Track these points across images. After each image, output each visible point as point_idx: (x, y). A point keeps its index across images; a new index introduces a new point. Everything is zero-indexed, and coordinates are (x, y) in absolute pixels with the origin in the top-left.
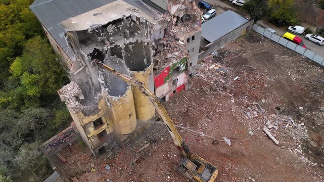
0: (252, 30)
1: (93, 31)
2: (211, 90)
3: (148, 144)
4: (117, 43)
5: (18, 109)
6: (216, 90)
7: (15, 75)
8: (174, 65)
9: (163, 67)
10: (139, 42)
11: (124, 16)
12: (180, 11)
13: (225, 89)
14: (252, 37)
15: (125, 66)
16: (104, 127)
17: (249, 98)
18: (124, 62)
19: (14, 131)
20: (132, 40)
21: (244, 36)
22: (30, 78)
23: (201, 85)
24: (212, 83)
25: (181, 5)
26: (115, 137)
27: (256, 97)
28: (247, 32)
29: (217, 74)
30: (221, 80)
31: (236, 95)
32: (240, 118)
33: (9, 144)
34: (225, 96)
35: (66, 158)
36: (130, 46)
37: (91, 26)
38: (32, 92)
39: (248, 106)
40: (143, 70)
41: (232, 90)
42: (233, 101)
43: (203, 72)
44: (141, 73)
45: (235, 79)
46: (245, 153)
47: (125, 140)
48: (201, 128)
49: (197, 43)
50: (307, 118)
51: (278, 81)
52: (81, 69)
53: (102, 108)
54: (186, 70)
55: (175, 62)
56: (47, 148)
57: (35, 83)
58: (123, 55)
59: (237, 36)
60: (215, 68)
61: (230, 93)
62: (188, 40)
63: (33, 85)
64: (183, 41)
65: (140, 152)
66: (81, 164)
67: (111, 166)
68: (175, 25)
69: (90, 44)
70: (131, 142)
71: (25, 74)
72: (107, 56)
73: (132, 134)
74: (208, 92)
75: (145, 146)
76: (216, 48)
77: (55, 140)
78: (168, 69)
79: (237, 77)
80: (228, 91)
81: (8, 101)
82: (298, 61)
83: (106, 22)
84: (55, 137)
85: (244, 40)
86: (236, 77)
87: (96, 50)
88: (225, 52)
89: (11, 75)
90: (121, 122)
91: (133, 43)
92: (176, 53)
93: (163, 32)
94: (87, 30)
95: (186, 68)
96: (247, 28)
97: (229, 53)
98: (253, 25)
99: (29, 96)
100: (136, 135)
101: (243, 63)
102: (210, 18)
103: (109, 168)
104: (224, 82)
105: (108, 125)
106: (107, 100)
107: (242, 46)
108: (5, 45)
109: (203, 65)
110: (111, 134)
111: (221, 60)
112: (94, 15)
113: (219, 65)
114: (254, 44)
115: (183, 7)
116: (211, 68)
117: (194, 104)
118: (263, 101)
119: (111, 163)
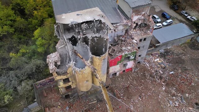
0: (196, 40)
1: (72, 25)
2: (151, 76)
3: (96, 102)
4: (87, 35)
6: (154, 77)
7: (35, 37)
8: (126, 55)
9: (117, 54)
10: (102, 37)
11: (95, 19)
12: (140, 20)
13: (161, 78)
14: (194, 45)
15: (89, 50)
16: (70, 84)
17: (177, 90)
18: (89, 48)
19: (23, 71)
20: (97, 35)
21: (188, 43)
22: (41, 42)
23: (144, 71)
24: (153, 71)
25: (141, 16)
26: (76, 90)
27: (183, 91)
28: (191, 40)
29: (159, 66)
30: (160, 71)
31: (167, 85)
32: (163, 104)
34: (159, 84)
35: (47, 94)
36: (96, 39)
37: (71, 22)
38: (40, 50)
39: (174, 95)
40: (99, 56)
41: (166, 81)
42: (164, 89)
43: (149, 62)
44: (98, 57)
45: (171, 73)
47: (82, 95)
48: (133, 103)
49: (147, 43)
52: (63, 46)
53: (70, 73)
54: (135, 59)
55: (127, 53)
56: (38, 85)
57: (42, 45)
58: (89, 43)
59: (183, 42)
60: (159, 61)
61: (164, 82)
62: (141, 40)
64: (136, 40)
65: (89, 105)
66: (54, 101)
67: (70, 108)
68: (134, 29)
69: (71, 32)
70: (87, 97)
71: (40, 39)
72: (79, 42)
73: (87, 92)
74: (148, 77)
75: (94, 102)
76: (164, 48)
77: (44, 82)
78: (121, 56)
79: (173, 72)
80: (163, 80)
81: (26, 52)
83: (82, 22)
84: (44, 80)
85: (187, 46)
86: (172, 71)
87: (73, 37)
88: (170, 52)
89: (34, 37)
90: (80, 84)
91: (97, 37)
92: (129, 48)
93: (124, 32)
94: (68, 24)
95: (134, 58)
96: (192, 38)
97: (173, 53)
98: (197, 37)
99: (38, 52)
100: (89, 93)
101: (181, 63)
102: (167, 25)
103: (68, 109)
104: (162, 73)
105: (73, 83)
106: (73, 69)
107: (184, 50)
108: (37, 19)
109: (151, 57)
110: (74, 88)
111: (165, 57)
112: (77, 15)
113: (162, 60)
114: (193, 51)
115: (143, 18)
116: (156, 60)
117: (135, 83)
118: (187, 95)
119: (70, 106)
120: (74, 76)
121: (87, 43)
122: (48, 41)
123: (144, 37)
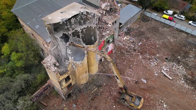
0: (144, 14)
1: (63, 23)
2: (127, 52)
3: (96, 88)
4: (76, 29)
6: (130, 52)
7: (5, 54)
8: (107, 39)
9: (101, 41)
10: (89, 27)
11: (80, 12)
12: (107, 6)
13: (135, 50)
14: (144, 19)
15: (82, 42)
16: (71, 81)
17: (150, 54)
18: (81, 40)
19: (12, 91)
20: (85, 26)
21: (140, 18)
22: (16, 56)
23: (121, 50)
24: (127, 47)
25: (107, 3)
27: (154, 54)
28: (141, 16)
29: (129, 42)
30: (132, 46)
31: (142, 54)
32: (148, 66)
33: (9, 99)
34: (135, 55)
35: (47, 103)
36: (84, 30)
37: (61, 20)
38: (19, 64)
39: (149, 59)
41: (139, 51)
42: (141, 57)
43: (120, 41)
44: (92, 45)
45: (139, 44)
46: (155, 86)
47: (83, 88)
48: (128, 75)
49: (117, 25)
50: (183, 63)
51: (164, 43)
52: (55, 47)
53: (70, 70)
55: (107, 37)
56: (34, 99)
57: (20, 59)
58: (81, 36)
59: (136, 19)
60: (127, 39)
61: (138, 53)
62: (113, 24)
63: (19, 60)
64: (110, 24)
65: (92, 94)
66: (57, 105)
67: (76, 104)
68: (105, 15)
69: (59, 31)
70: (86, 88)
71: (13, 53)
72: (71, 37)
73: (87, 83)
74: (126, 53)
75: (95, 90)
76: (125, 27)
77: (39, 92)
78: (104, 42)
79: (141, 43)
80: (137, 51)
81: (4, 71)
84: (39, 91)
85: (140, 21)
86: (139, 43)
87: (64, 34)
88: (131, 29)
89: (3, 55)
90: (81, 77)
91: (85, 28)
92: (108, 32)
95: (113, 40)
96: (141, 14)
97: (133, 29)
98: (144, 12)
99: (17, 67)
100: (89, 84)
101: (143, 35)
103: (75, 106)
104: (133, 46)
105: (73, 79)
106: (73, 64)
107: (140, 25)
109: (120, 38)
110: (74, 85)
111: (129, 34)
112: (61, 13)
113: (128, 37)
114: (146, 23)
115: (109, 4)
116: (124, 39)
117: (119, 61)
118: (158, 55)
121: (79, 37)
122: (25, 53)
123: (115, 19)
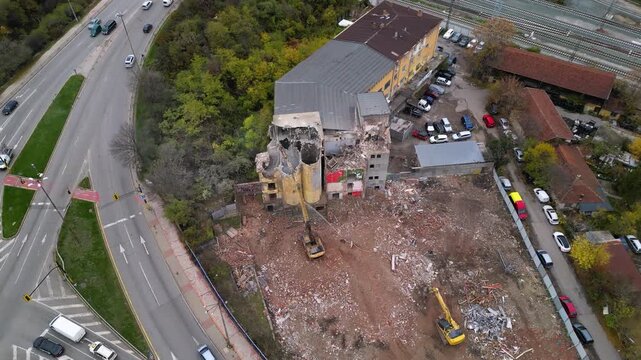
1: (286, 129)
2: (388, 208)
4: (301, 140)
5: (235, 154)
7: (245, 127)
8: (349, 171)
9: (337, 168)
11: (309, 126)
12: (374, 131)
13: (401, 214)
14: (482, 181)
15: (300, 157)
16: (276, 191)
17: (414, 232)
18: (300, 153)
19: (226, 168)
20: (311, 142)
21: (476, 175)
22: (252, 135)
23: (382, 201)
24: (394, 203)
25: (376, 126)
26: (281, 203)
27: (421, 235)
28: (481, 172)
29: (407, 198)
30: (405, 205)
31: (404, 224)
33: (219, 174)
34: (394, 220)
35: (247, 202)
36: (309, 146)
37: (286, 126)
38: (248, 146)
40: (309, 164)
41: (405, 218)
42: (397, 227)
43: (394, 190)
45: (419, 211)
47: (287, 209)
48: (342, 228)
50: (447, 272)
51: (457, 233)
52: (274, 147)
53: (277, 177)
54: (363, 180)
55: (350, 168)
56: (239, 188)
58: (302, 149)
59: (466, 172)
60: (410, 192)
61: (402, 220)
62: (372, 156)
63: (251, 141)
64: (365, 155)
66: (254, 210)
67: (270, 222)
68: (365, 141)
69: (284, 135)
71: (250, 131)
72: (291, 145)
73: (294, 207)
74: (383, 209)
75: (300, 221)
76: (428, 175)
77: (246, 185)
78: (343, 172)
79: (422, 210)
80: (402, 217)
81: (231, 145)
82: (502, 226)
85: (470, 179)
87: (286, 139)
88: (436, 183)
89: (243, 126)
90: (287, 193)
91: (311, 144)
94: (283, 127)
96: (483, 168)
97: (440, 185)
99: (246, 148)
101: (443, 201)
105: (278, 191)
106: (280, 173)
107: (460, 184)
108: (250, 99)
110: (280, 199)
111: (423, 188)
112: (294, 118)
113: (417, 191)
114: (476, 188)
115: (378, 129)
116: (407, 190)
119: (272, 220)
120: (280, 183)
121: (299, 149)
123: (378, 152)
